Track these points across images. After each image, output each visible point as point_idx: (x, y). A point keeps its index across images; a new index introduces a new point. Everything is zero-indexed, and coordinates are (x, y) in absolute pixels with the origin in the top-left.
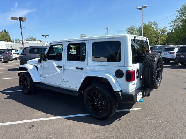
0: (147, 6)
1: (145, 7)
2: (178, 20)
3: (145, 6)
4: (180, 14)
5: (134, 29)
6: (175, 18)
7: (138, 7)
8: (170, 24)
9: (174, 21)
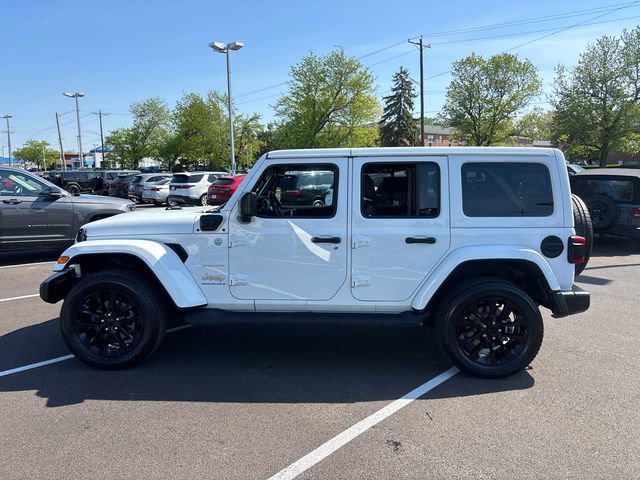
0: (241, 44)
1: (237, 48)
2: (294, 99)
3: (238, 44)
4: (299, 83)
5: (161, 109)
6: (286, 91)
7: (217, 44)
8: (275, 108)
9: (285, 101)
